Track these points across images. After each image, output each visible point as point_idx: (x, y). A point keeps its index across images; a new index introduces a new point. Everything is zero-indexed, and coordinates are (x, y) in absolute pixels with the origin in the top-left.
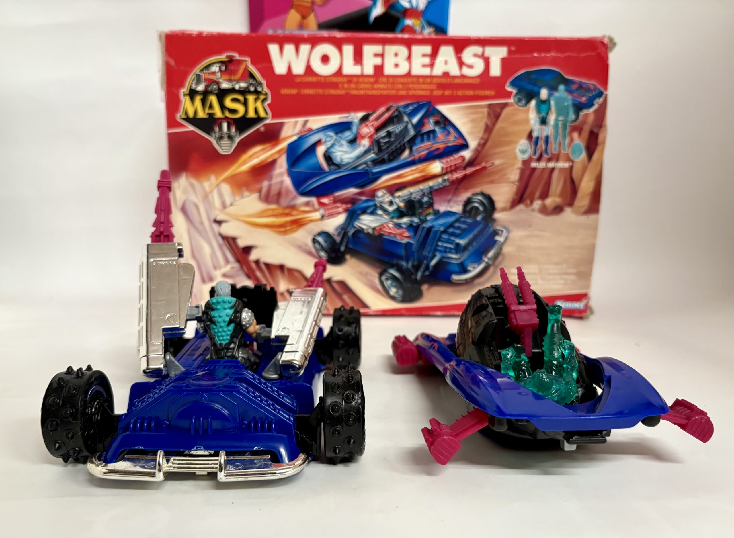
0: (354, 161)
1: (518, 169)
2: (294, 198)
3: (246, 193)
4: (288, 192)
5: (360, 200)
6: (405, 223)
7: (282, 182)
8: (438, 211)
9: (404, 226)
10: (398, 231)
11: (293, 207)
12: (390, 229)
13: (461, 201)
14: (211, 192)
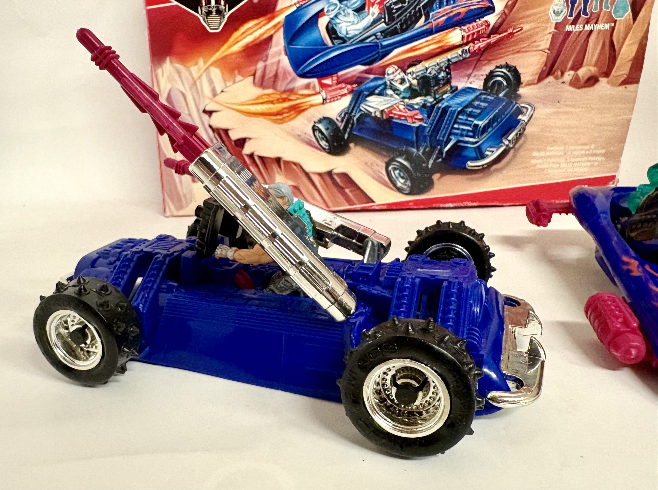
0: (360, 33)
1: (550, 33)
2: (293, 80)
3: (239, 78)
4: (285, 73)
5: (368, 78)
6: (417, 104)
7: (279, 62)
8: (457, 88)
9: (416, 107)
10: (409, 113)
11: (292, 91)
12: (400, 111)
13: (482, 75)
14: (200, 78)
